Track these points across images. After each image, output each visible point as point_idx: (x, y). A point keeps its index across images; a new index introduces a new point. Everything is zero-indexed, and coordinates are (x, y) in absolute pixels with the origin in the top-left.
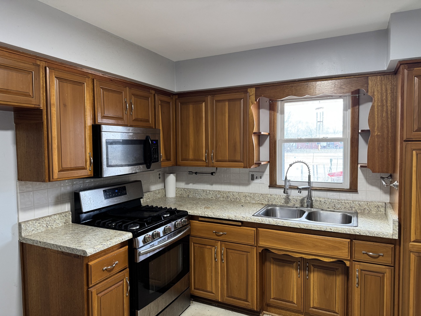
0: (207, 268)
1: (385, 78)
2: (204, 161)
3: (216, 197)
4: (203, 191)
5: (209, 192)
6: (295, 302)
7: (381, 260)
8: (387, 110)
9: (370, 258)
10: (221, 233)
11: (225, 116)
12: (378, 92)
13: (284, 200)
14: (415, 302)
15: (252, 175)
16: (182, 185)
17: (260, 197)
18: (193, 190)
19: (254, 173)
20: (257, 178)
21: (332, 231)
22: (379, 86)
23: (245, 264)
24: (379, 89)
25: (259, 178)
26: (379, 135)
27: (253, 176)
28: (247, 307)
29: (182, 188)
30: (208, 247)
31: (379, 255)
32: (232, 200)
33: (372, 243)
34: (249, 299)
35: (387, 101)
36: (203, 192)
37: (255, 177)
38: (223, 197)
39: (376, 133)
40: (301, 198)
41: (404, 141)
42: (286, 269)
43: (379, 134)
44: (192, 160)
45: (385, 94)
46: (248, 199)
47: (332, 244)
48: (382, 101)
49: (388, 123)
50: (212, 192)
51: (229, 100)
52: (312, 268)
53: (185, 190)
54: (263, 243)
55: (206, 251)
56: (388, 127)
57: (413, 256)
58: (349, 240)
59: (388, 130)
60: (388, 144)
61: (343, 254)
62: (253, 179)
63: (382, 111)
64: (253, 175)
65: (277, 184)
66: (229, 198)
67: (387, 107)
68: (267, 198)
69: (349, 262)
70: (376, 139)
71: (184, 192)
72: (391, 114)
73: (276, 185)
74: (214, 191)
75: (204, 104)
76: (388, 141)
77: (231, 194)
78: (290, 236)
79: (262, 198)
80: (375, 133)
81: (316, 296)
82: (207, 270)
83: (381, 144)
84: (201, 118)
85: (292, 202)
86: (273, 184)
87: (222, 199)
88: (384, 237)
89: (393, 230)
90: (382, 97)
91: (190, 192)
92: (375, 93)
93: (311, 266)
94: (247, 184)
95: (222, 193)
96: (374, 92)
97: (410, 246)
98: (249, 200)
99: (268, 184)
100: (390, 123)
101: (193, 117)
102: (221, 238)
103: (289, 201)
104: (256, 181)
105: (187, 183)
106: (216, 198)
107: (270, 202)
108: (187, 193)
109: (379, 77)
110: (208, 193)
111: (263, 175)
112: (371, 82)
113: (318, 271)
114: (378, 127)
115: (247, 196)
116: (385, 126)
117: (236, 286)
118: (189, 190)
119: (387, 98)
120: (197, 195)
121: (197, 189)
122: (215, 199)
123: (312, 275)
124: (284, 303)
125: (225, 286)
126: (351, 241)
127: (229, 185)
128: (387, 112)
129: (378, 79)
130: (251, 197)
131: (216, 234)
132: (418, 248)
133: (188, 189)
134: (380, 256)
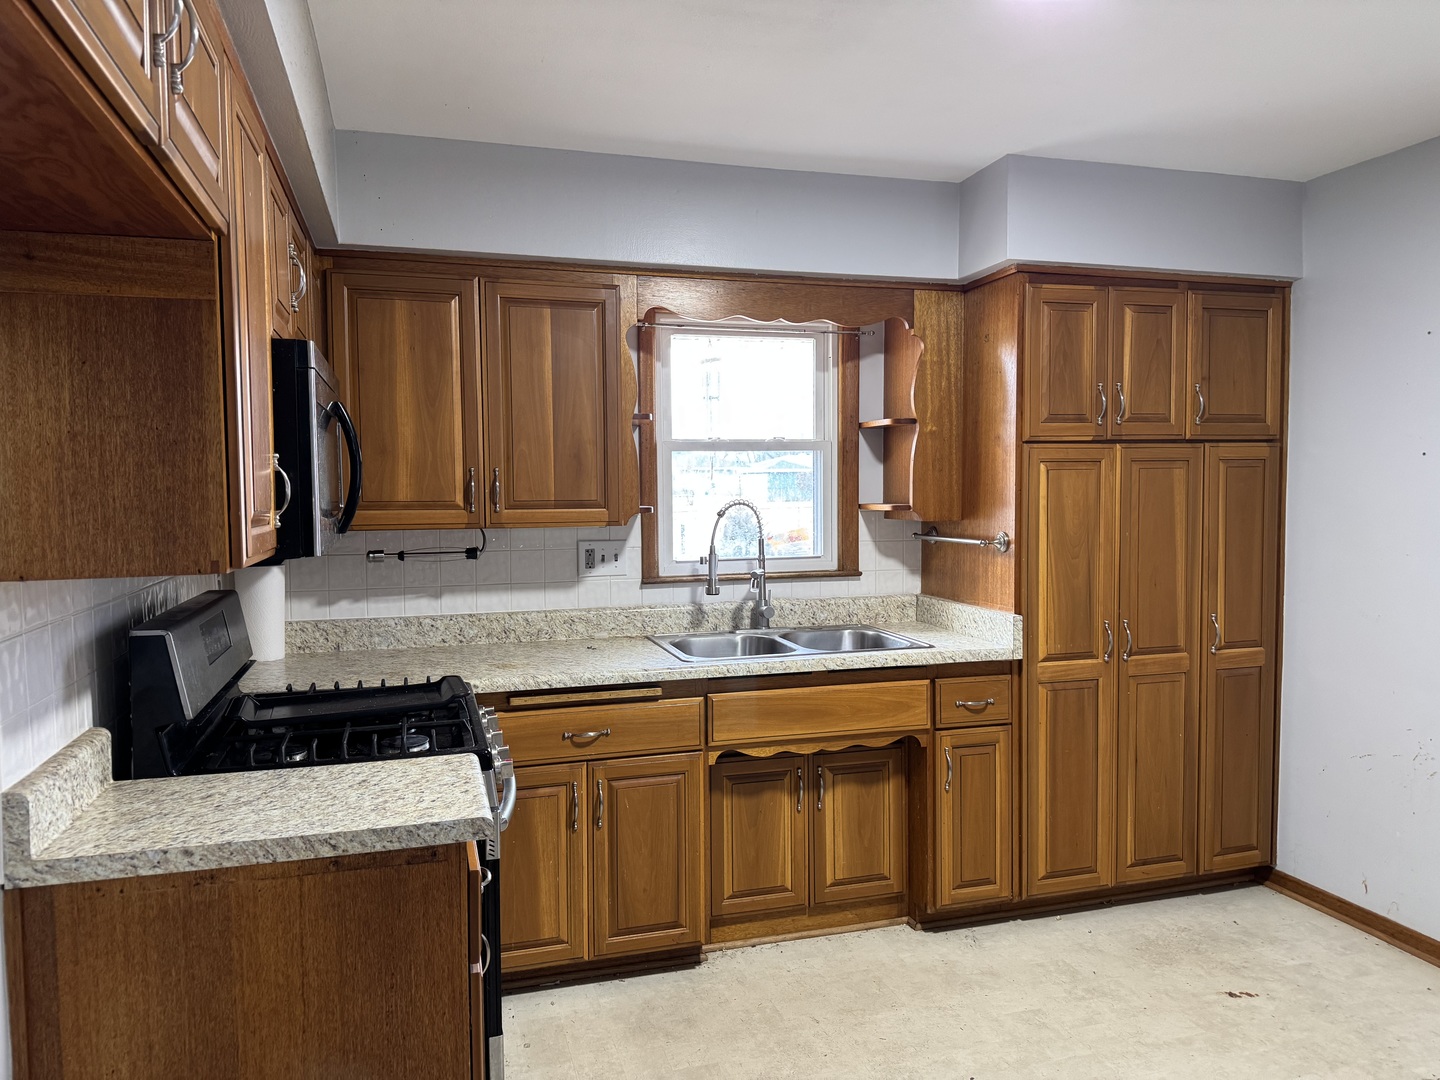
0: (542, 865)
1: (946, 299)
2: (457, 507)
3: (461, 638)
4: (407, 622)
5: (433, 623)
6: (789, 885)
7: (991, 714)
8: (949, 373)
9: (968, 713)
10: (592, 734)
11: (541, 354)
12: (933, 331)
13: (689, 617)
14: (1049, 791)
15: (587, 551)
16: (307, 610)
17: (620, 618)
18: (359, 623)
19: (593, 546)
20: (603, 560)
21: (899, 665)
22: (934, 317)
23: (673, 812)
24: (934, 322)
25: (610, 561)
26: (934, 432)
27: (590, 553)
28: (678, 944)
29: (307, 622)
30: (542, 791)
31: (987, 704)
32: (524, 640)
33: (972, 679)
34: (684, 917)
35: (948, 354)
36: (407, 625)
37: (598, 557)
38: (488, 635)
39: (929, 428)
40: (733, 606)
41: (1027, 442)
42: (767, 797)
43: (934, 428)
44: (407, 506)
45: (945, 335)
46: (580, 627)
47: (894, 699)
48: (940, 351)
49: (951, 406)
50: (446, 621)
51: (553, 303)
52: (829, 776)
53: (321, 626)
54: (723, 736)
55: (537, 806)
56: (950, 413)
57: (1042, 693)
58: (927, 682)
59: (951, 421)
60: (951, 454)
61: (916, 719)
62: (590, 565)
63: (940, 376)
64: (592, 551)
65: (660, 574)
66: (512, 635)
67: (949, 366)
68: (639, 618)
69: (925, 736)
70: (930, 442)
71: (318, 635)
72: (956, 384)
73: (658, 577)
74: (451, 616)
75: (454, 304)
76: (950, 447)
77: (520, 619)
78: (796, 698)
79: (626, 620)
80: (926, 427)
81: (840, 851)
82: (541, 870)
83: (938, 455)
84: (444, 352)
85: (710, 619)
86: (650, 577)
87: (484, 641)
88: (999, 659)
89: (1014, 639)
90: (939, 342)
91: (346, 632)
92: (927, 332)
93: (827, 772)
94: (573, 579)
95: (485, 622)
96: (924, 329)
97: (1039, 671)
98: (582, 631)
99: (637, 575)
100: (954, 404)
101: (412, 348)
102: (590, 752)
103: (703, 617)
104: (601, 570)
105: (327, 600)
106: (461, 642)
107: (649, 629)
108: (330, 637)
109: (934, 293)
110: (427, 628)
111: (622, 548)
112: (920, 304)
113: (843, 781)
114: (932, 414)
115: (576, 620)
116: (945, 412)
117: (645, 890)
118: (344, 627)
119: (948, 345)
120: (376, 639)
121: (376, 620)
122: (454, 644)
123: (828, 798)
124: (761, 897)
125: (606, 902)
126: (933, 682)
127: (506, 589)
128: (949, 379)
129: (933, 300)
130: (588, 621)
131: (572, 742)
132: (1052, 672)
133: (334, 623)
134: (989, 706)
